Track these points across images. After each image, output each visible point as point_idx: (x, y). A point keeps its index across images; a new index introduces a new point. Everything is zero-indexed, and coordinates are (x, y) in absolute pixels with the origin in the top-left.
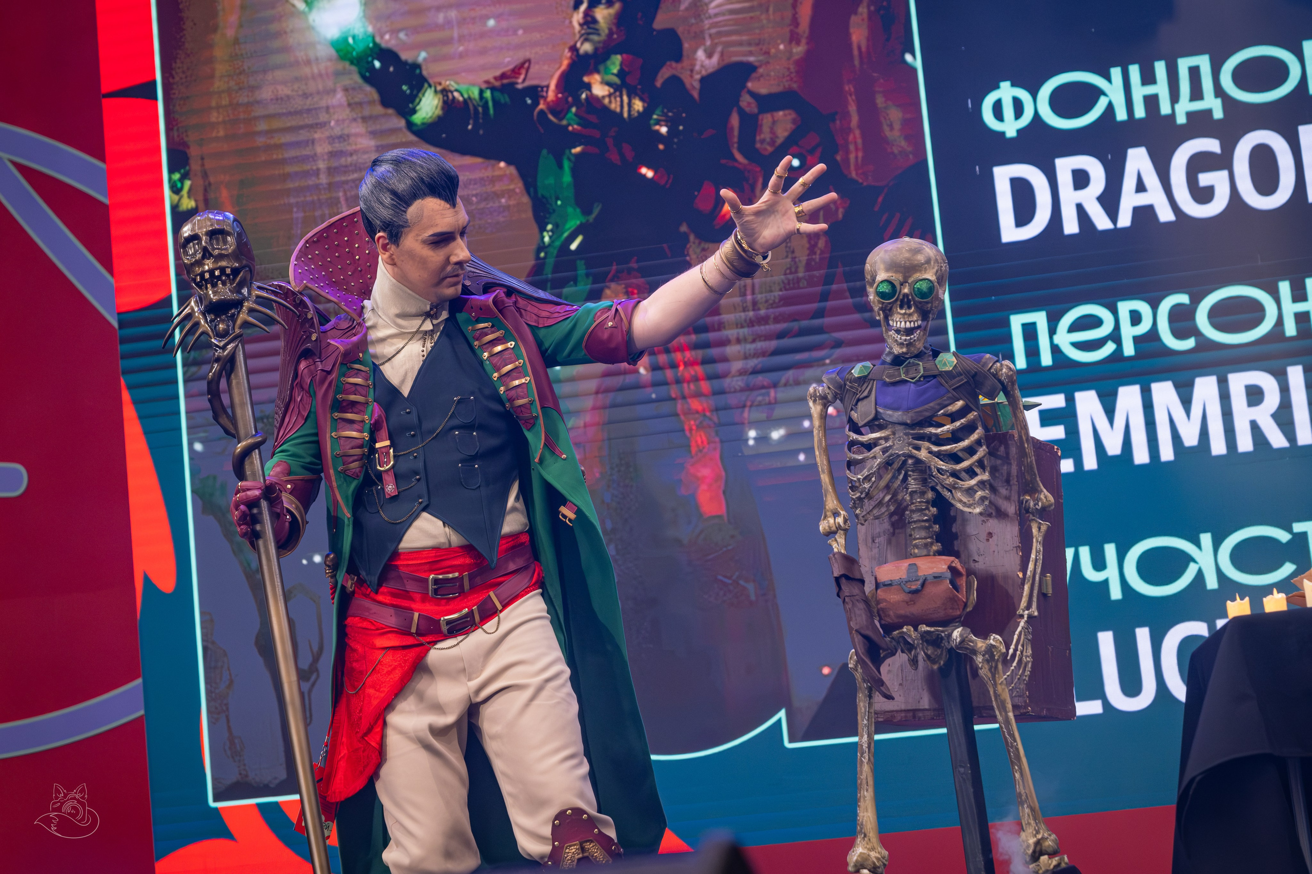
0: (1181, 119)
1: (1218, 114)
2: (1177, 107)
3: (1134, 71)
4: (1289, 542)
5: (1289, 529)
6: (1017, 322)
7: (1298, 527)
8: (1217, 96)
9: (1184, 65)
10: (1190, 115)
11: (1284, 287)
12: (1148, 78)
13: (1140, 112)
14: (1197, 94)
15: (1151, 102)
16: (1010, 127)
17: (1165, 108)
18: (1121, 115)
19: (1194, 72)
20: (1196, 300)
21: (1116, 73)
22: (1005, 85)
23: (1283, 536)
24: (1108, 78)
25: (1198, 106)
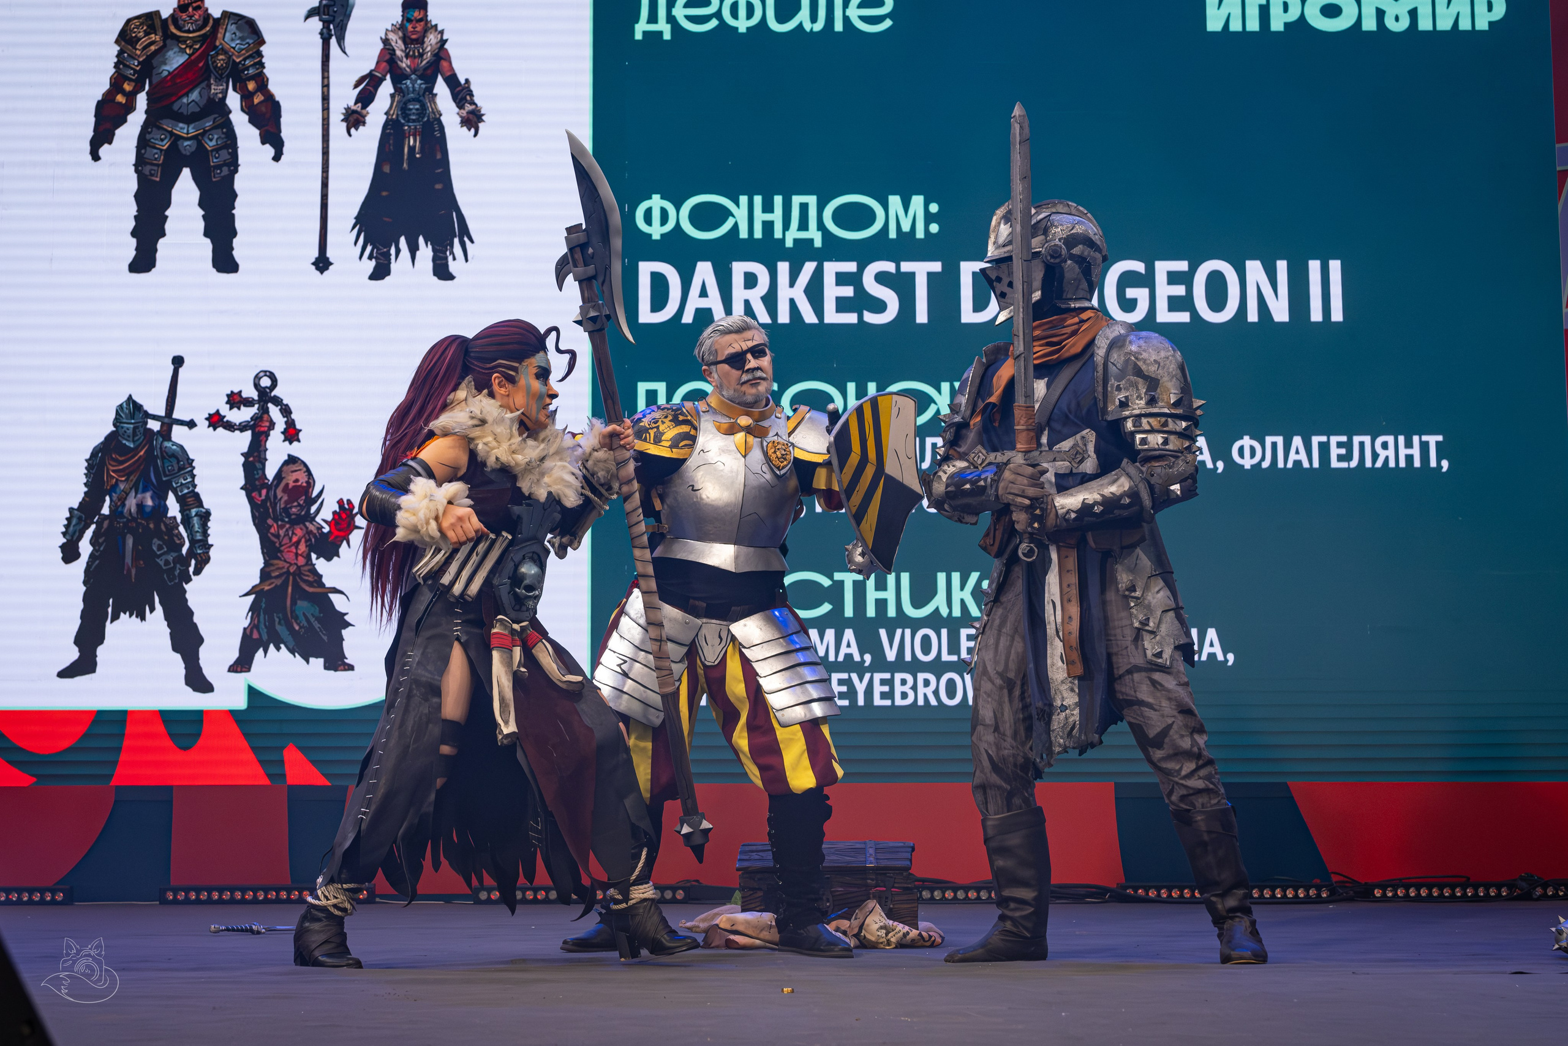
0: (789, 244)
1: (818, 243)
2: (787, 233)
3: (758, 200)
4: (830, 586)
5: (831, 577)
6: (642, 387)
7: (838, 576)
8: (818, 229)
9: (797, 200)
10: (796, 241)
11: (851, 387)
12: (768, 207)
13: (758, 234)
14: (803, 226)
15: (768, 226)
16: (656, 231)
17: (778, 234)
18: (744, 234)
19: (804, 207)
20: (783, 389)
21: (744, 199)
22: (656, 198)
23: (826, 582)
24: (737, 203)
25: (803, 235)
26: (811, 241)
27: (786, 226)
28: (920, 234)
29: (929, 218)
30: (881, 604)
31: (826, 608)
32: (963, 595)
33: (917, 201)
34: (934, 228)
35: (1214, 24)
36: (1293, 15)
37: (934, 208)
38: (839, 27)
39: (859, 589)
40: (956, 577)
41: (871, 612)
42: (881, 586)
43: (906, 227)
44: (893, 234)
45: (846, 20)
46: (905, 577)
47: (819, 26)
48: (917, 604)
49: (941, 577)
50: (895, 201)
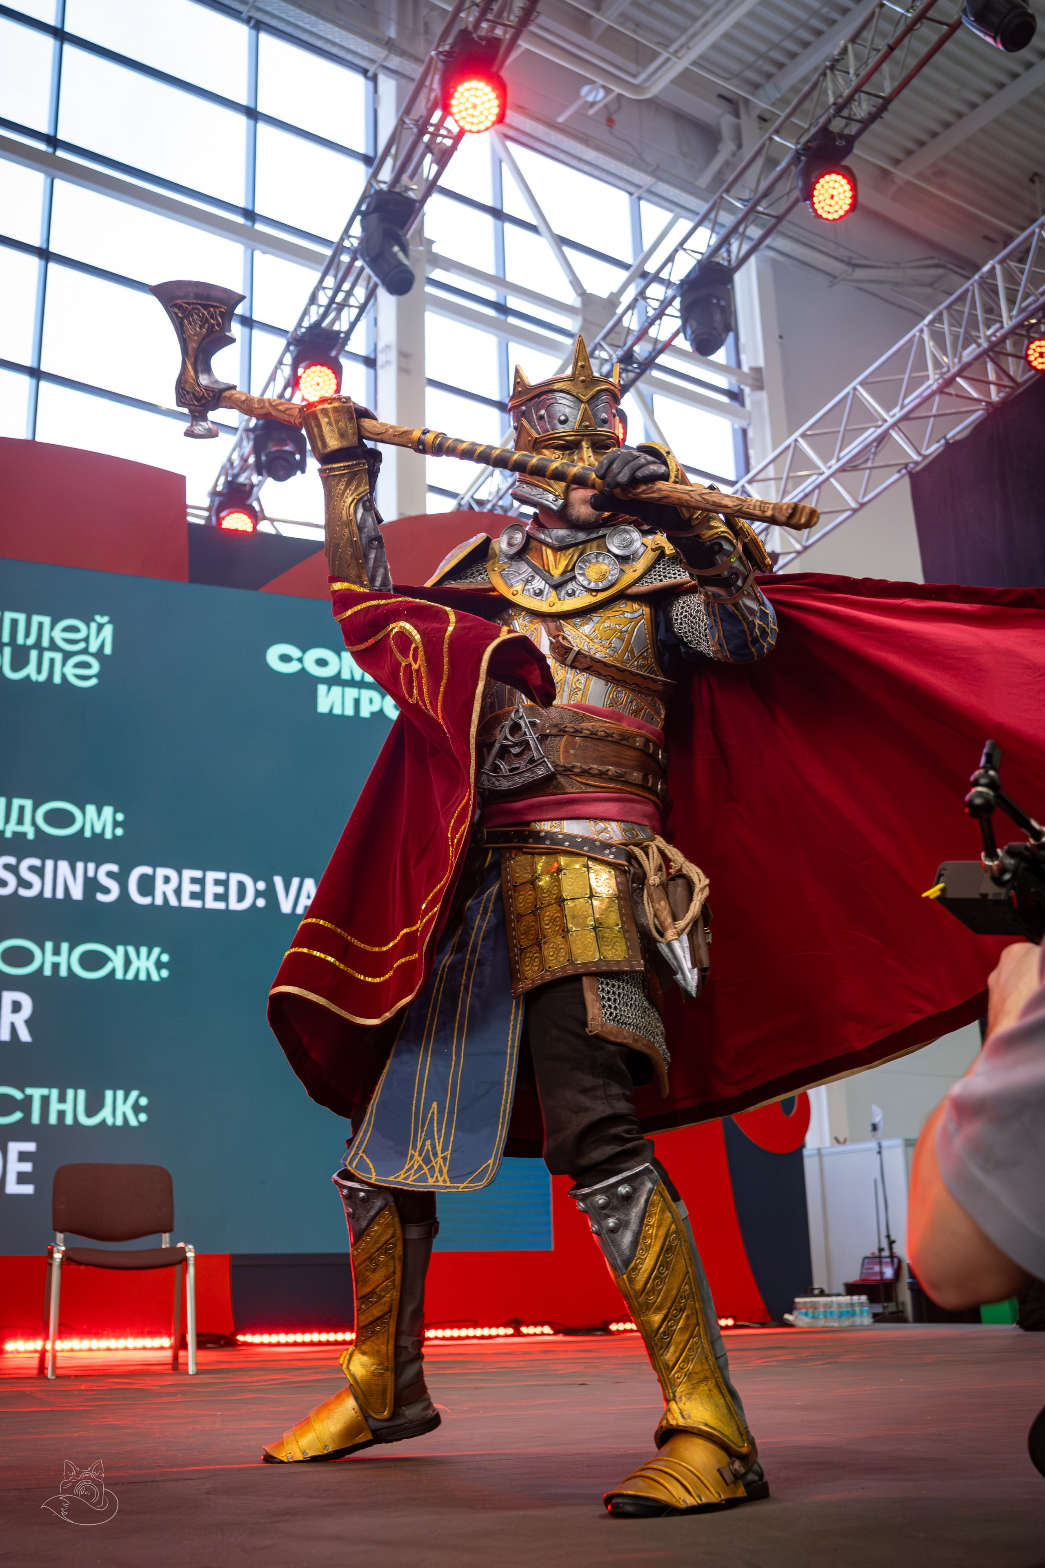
26: (24, 834)
27: (7, 820)
28: (108, 835)
29: (116, 824)
30: (61, 1114)
31: (18, 1116)
32: (125, 1108)
33: (108, 811)
34: (119, 832)
35: (323, 707)
36: (375, 708)
37: (120, 817)
38: (57, 679)
39: (45, 1100)
40: (120, 1094)
41: (53, 1120)
42: (62, 1099)
43: (98, 830)
44: (88, 834)
45: (64, 677)
46: (82, 1093)
47: (43, 677)
48: (90, 1113)
49: (109, 1094)
50: (91, 809)
